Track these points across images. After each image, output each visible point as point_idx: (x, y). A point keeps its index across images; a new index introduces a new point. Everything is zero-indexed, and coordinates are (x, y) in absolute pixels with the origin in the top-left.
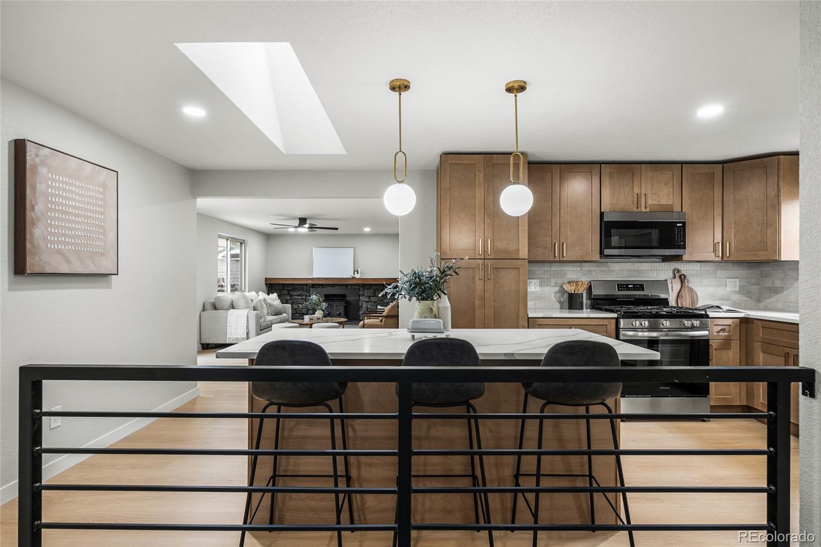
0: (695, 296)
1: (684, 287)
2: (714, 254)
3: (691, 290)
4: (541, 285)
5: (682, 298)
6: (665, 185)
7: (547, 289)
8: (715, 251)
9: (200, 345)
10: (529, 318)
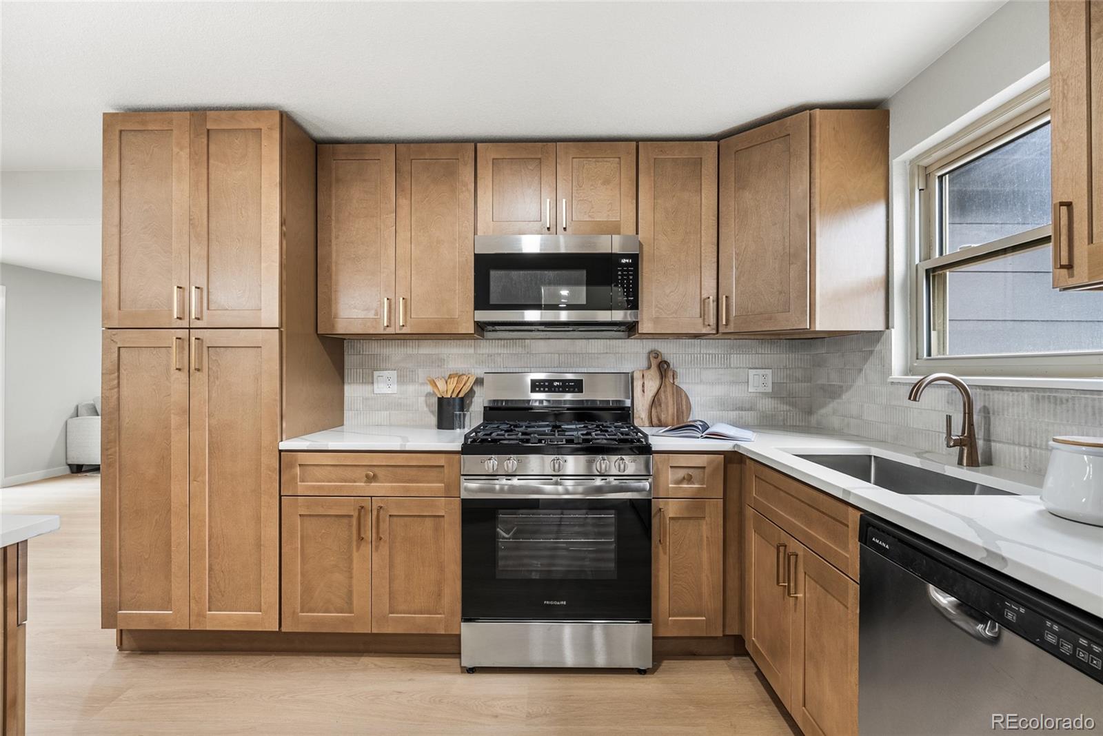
0: (684, 402)
1: (665, 386)
2: (701, 320)
3: (678, 392)
4: (402, 380)
5: (660, 405)
6: (604, 183)
7: (411, 388)
8: (703, 315)
9: (68, 467)
10: (280, 451)
